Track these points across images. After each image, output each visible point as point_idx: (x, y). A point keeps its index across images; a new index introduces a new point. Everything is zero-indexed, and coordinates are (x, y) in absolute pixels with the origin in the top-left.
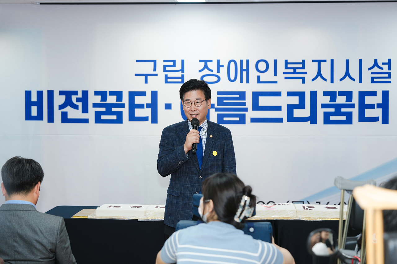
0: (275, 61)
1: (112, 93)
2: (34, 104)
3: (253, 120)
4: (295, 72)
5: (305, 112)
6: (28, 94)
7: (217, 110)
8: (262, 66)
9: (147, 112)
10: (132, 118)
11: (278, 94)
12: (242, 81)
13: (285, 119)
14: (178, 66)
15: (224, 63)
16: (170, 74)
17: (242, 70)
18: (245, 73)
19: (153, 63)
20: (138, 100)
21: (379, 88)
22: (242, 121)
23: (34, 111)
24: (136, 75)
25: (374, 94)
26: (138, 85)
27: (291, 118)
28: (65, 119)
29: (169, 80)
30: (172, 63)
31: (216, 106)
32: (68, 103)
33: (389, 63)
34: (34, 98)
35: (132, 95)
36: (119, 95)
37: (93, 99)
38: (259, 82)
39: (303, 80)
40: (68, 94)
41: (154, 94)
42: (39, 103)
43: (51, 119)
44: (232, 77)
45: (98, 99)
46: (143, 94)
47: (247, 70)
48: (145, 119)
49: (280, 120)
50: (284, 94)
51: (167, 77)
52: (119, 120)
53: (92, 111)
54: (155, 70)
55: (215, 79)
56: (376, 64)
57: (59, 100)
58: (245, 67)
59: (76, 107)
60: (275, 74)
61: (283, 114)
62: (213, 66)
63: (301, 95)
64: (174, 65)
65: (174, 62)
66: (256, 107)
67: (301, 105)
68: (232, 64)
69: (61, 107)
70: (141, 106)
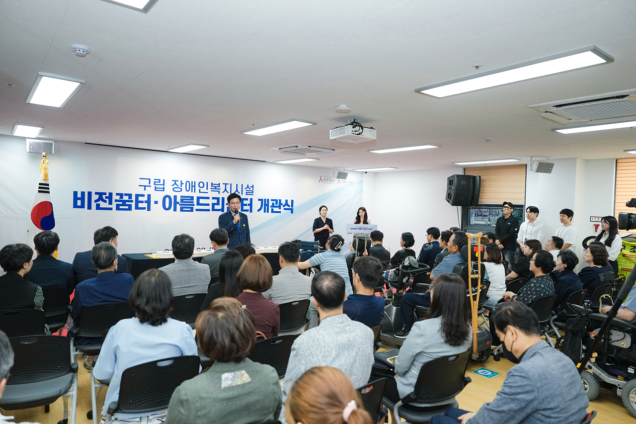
0: (207, 183)
1: (126, 195)
2: (79, 199)
3: (197, 210)
4: (215, 189)
5: (219, 207)
6: (75, 193)
7: (180, 205)
8: (201, 185)
9: (145, 205)
10: (137, 208)
11: (208, 198)
12: (192, 192)
13: (211, 210)
14: (162, 183)
15: (184, 182)
16: (157, 186)
17: (192, 186)
18: (193, 188)
19: (148, 180)
20: (140, 199)
21: (249, 197)
22: (192, 210)
23: (79, 203)
24: (139, 186)
25: (247, 199)
26: (141, 191)
27: (213, 210)
28: (98, 207)
29: (157, 189)
30: (158, 181)
31: (180, 203)
32: (100, 199)
33: (253, 187)
34: (79, 196)
35: (137, 196)
36: (130, 196)
37: (115, 197)
38: (200, 192)
39: (219, 191)
40: (100, 194)
41: (149, 196)
42: (82, 199)
43: (89, 208)
44: (188, 189)
45: (118, 198)
46: (143, 196)
47: (195, 186)
48: (144, 208)
49: (209, 210)
50: (211, 198)
51: (156, 188)
52: (130, 209)
53: (114, 204)
54: (149, 184)
55: (180, 190)
56: (248, 187)
57: (95, 197)
58: (193, 185)
59: (105, 201)
60: (207, 189)
61: (210, 207)
62: (179, 183)
63: (218, 199)
64: (160, 182)
65: (160, 180)
66: (198, 204)
67: (218, 204)
68: (188, 183)
69: (96, 201)
70: (142, 202)
